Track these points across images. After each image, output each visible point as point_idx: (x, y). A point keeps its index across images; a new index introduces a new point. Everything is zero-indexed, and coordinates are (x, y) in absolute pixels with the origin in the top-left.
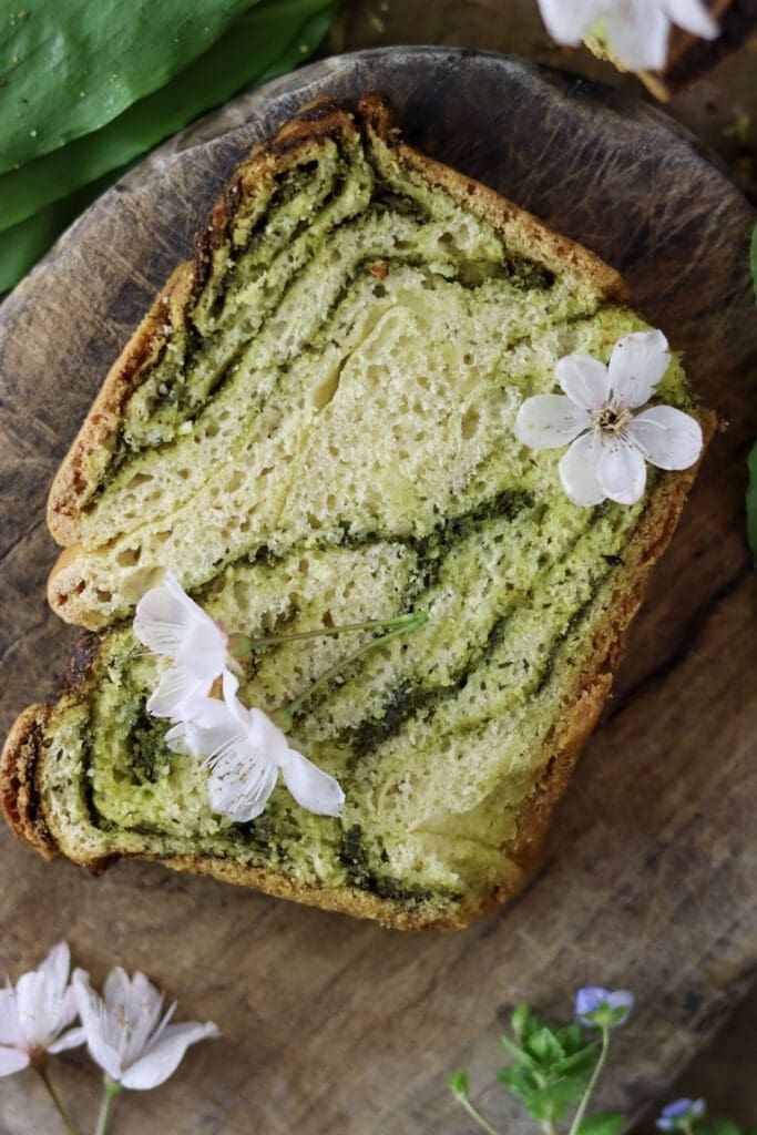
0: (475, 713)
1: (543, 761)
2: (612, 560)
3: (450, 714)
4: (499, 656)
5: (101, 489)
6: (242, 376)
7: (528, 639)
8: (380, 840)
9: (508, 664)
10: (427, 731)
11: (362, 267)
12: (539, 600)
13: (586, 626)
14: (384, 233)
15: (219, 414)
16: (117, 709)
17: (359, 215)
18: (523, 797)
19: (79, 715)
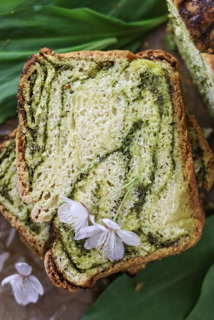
0: (162, 184)
1: (187, 187)
2: (172, 124)
3: (156, 188)
4: (159, 166)
5: (31, 183)
6: (50, 134)
7: (163, 157)
8: (157, 233)
9: (162, 166)
10: (152, 196)
11: (63, 89)
12: (160, 145)
13: (176, 145)
14: (64, 77)
15: (49, 146)
16: (68, 238)
17: (55, 76)
18: (188, 199)
19: (59, 245)
